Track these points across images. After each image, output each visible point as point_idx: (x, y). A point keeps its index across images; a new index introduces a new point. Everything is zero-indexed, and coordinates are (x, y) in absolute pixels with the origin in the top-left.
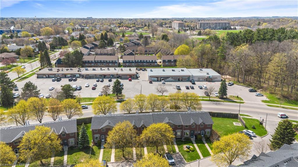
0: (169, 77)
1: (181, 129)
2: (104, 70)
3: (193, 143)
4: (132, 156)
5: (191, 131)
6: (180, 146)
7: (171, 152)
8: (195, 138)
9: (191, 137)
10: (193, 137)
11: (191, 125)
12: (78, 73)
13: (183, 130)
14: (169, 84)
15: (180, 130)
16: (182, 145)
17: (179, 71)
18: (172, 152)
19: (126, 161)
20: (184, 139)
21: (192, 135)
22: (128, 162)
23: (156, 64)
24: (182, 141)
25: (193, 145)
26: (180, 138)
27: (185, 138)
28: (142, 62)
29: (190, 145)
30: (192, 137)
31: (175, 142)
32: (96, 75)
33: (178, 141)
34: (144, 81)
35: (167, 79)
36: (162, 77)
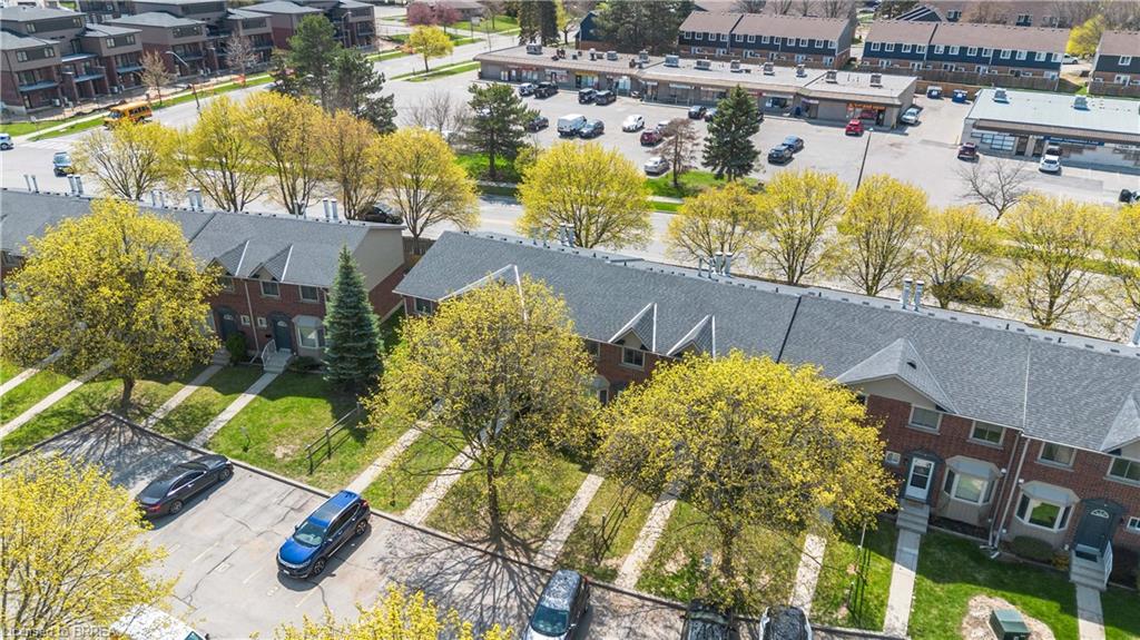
0: (1101, 142)
1: (1001, 458)
2: (748, 71)
3: (1070, 607)
4: (548, 526)
5: (1086, 504)
6: (939, 589)
7: (838, 606)
8: (1109, 567)
9: (1081, 547)
10: (1092, 558)
11: (1104, 459)
12: (629, 71)
13: (1012, 473)
14: (1087, 180)
15: (992, 466)
16: (966, 587)
18: (844, 611)
19: (483, 547)
20: (1005, 544)
21: (1088, 534)
22: (494, 556)
23: (1049, 74)
24: (980, 558)
25: (1066, 618)
26: (974, 521)
27: (1019, 539)
28: (971, 60)
29: (1039, 615)
30: (1080, 554)
31: (915, 539)
32: (697, 87)
33: (945, 543)
34: (931, 148)
35: (1084, 148)
36: (1053, 135)
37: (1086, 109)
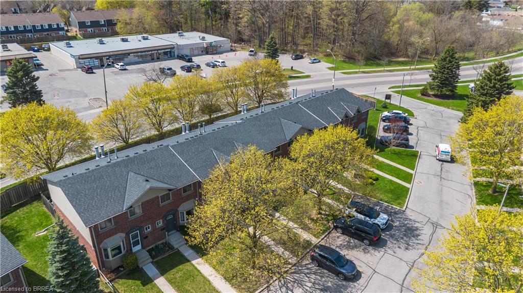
0: (129, 54)
14: (138, 69)
17: (140, 41)
23: (61, 33)
28: (23, 31)
35: (123, 58)
36: (112, 55)
37: (104, 44)
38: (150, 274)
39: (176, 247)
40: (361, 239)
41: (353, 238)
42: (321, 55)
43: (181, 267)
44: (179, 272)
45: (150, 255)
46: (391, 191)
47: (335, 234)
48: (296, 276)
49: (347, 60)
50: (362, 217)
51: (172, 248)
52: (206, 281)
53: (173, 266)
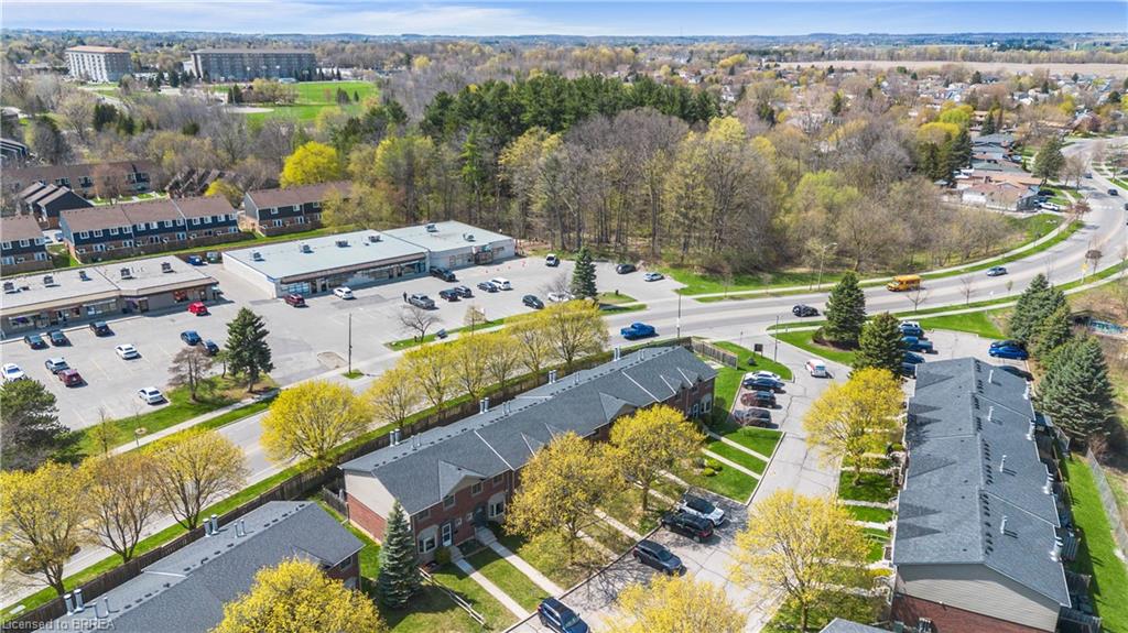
4: (593, 550)
14: (371, 296)
17: (367, 244)
19: (595, 573)
22: (603, 572)
34: (266, 306)
37: (310, 252)
38: (464, 570)
39: (486, 543)
40: (691, 535)
41: (682, 535)
42: (666, 266)
43: (495, 563)
44: (493, 567)
45: (461, 550)
46: (736, 484)
47: (663, 531)
48: (618, 572)
49: (707, 274)
50: (694, 512)
51: (482, 545)
52: (523, 576)
53: (487, 562)
